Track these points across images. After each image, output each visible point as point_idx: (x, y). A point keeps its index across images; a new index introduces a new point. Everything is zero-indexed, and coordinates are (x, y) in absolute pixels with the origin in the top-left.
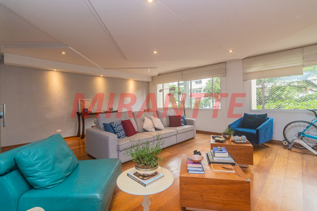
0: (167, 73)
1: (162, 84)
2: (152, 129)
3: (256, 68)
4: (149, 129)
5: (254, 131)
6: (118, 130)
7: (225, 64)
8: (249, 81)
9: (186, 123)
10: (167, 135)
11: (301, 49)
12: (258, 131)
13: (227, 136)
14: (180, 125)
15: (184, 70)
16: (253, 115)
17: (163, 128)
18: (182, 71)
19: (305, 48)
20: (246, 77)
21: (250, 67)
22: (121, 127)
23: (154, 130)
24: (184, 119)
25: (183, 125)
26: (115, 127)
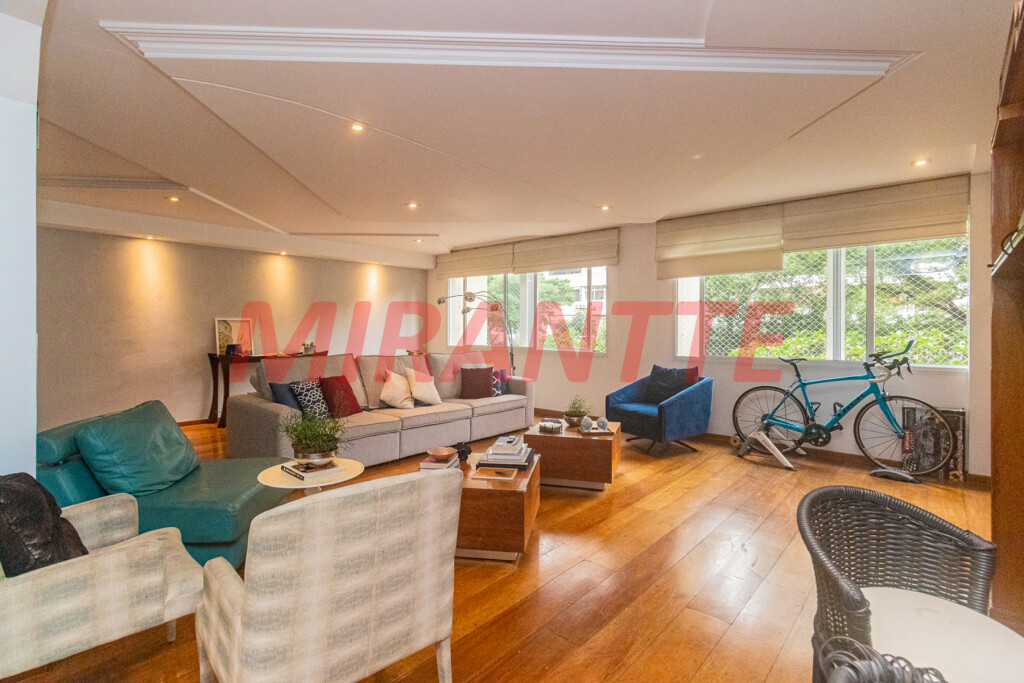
0: (476, 248)
1: (462, 279)
2: (405, 402)
3: (685, 247)
4: (397, 400)
5: (652, 410)
6: (309, 401)
7: (616, 231)
8: (670, 280)
9: (508, 388)
10: (443, 418)
11: (780, 207)
12: (661, 409)
13: (575, 419)
14: (489, 394)
15: (519, 242)
16: (671, 370)
17: (439, 399)
18: (514, 243)
19: (786, 206)
20: (666, 271)
21: (671, 246)
22: (318, 394)
23: (410, 404)
24: (503, 379)
25: (497, 395)
26: (300, 394)
